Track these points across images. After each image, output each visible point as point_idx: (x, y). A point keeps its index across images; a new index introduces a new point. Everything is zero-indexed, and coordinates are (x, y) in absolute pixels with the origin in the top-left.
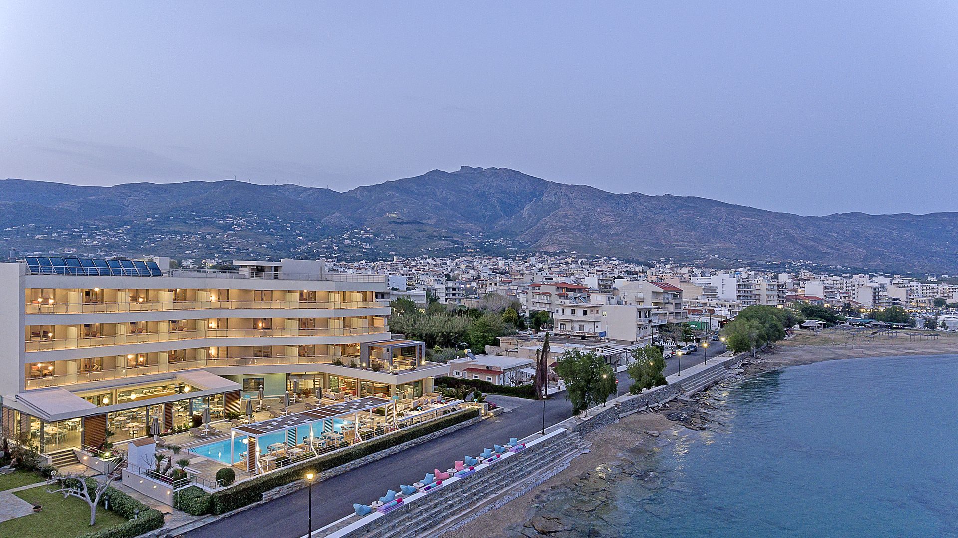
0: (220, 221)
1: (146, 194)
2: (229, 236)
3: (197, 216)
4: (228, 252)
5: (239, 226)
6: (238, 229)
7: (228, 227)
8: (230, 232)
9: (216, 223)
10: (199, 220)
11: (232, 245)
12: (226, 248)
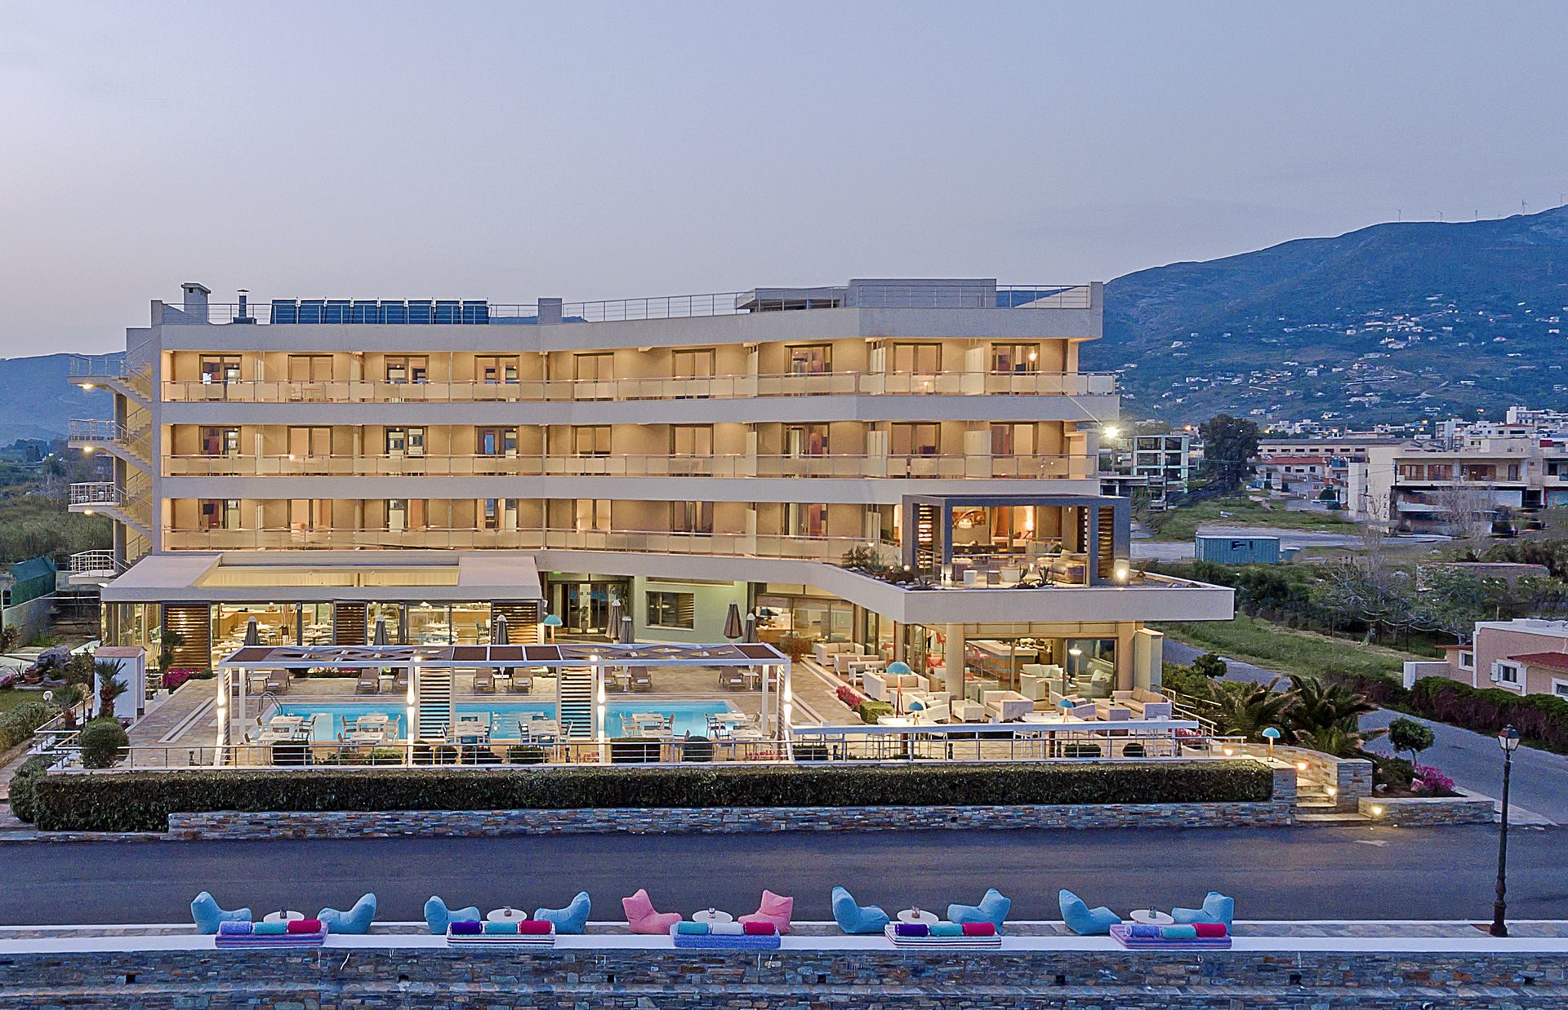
0: (1348, 332)
1: (1178, 289)
2: (1365, 367)
3: (1291, 325)
4: (1359, 407)
5: (1400, 336)
6: (1398, 347)
7: (1370, 343)
8: (1372, 356)
9: (1338, 335)
10: (1295, 333)
11: (1373, 386)
12: (1354, 396)
